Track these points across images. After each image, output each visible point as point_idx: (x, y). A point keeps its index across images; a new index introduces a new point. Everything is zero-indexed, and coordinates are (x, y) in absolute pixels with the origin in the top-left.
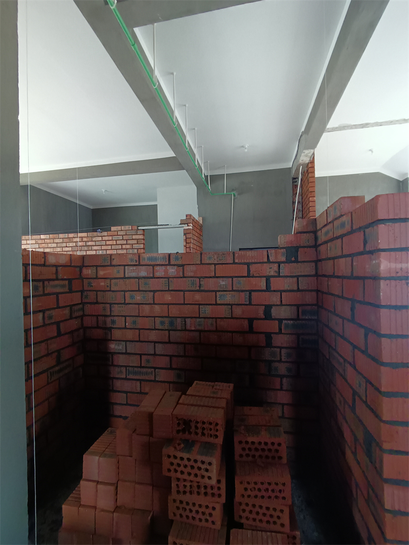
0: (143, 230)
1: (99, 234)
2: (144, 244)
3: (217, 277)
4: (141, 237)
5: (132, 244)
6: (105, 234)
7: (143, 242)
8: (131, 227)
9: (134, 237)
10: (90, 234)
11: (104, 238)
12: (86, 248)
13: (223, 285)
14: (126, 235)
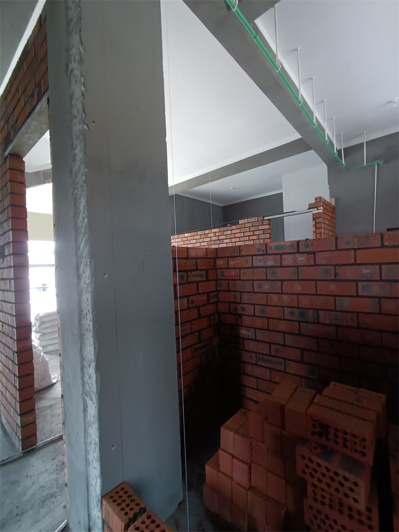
0: (269, 219)
1: (229, 228)
2: (269, 233)
3: (359, 264)
4: (267, 227)
5: (259, 235)
6: (234, 227)
7: (269, 231)
8: (257, 218)
9: (260, 228)
10: (222, 229)
11: (233, 232)
12: (219, 242)
13: (367, 273)
14: (253, 226)
